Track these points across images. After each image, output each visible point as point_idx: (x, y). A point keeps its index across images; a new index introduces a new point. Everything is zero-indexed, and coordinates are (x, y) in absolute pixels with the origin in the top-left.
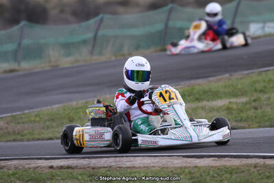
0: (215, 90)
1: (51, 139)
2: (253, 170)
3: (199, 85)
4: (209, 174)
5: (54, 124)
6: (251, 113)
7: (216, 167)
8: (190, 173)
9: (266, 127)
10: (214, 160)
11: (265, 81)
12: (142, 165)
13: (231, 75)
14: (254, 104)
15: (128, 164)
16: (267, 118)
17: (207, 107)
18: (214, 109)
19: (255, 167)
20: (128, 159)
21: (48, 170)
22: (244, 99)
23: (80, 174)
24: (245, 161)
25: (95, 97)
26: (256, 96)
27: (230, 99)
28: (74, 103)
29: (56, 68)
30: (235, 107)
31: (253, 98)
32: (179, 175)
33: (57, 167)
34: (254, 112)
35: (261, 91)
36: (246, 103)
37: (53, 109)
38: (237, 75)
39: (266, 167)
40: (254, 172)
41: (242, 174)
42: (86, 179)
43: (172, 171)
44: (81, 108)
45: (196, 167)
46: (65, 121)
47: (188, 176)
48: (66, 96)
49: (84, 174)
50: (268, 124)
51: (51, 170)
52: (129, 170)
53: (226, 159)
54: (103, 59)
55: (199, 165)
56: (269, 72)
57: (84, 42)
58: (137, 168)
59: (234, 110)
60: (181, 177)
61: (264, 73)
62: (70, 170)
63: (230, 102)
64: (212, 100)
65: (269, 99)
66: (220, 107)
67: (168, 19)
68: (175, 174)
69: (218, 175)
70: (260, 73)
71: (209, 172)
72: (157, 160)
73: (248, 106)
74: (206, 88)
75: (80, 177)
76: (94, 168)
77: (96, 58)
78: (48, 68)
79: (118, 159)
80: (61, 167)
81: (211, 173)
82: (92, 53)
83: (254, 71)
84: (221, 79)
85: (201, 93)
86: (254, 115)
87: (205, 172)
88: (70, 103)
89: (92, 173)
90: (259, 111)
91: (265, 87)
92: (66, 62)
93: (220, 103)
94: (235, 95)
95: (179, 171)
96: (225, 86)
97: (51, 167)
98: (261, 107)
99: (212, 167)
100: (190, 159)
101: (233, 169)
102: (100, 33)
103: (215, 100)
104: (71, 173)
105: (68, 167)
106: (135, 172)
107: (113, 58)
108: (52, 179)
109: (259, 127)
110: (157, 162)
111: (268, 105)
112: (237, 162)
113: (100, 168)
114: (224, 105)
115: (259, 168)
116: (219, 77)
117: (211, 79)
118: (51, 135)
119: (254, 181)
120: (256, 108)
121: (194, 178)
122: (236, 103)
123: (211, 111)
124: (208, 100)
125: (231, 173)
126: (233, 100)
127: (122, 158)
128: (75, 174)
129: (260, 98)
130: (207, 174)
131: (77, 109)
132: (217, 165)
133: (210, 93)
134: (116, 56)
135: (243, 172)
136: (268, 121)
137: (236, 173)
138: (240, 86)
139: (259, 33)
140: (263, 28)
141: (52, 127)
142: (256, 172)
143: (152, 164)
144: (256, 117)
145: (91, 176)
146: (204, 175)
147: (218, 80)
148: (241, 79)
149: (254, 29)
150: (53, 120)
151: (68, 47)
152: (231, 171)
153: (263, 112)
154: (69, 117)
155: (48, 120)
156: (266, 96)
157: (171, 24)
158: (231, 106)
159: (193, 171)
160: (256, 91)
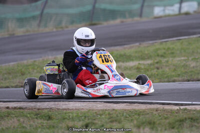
0: (128, 55)
1: (8, 87)
2: (155, 113)
3: (117, 50)
4: (123, 115)
5: (11, 77)
6: (155, 71)
7: (128, 110)
8: (109, 114)
9: (165, 82)
10: (127, 105)
11: (164, 49)
12: (74, 108)
13: (140, 44)
14: (156, 65)
15: (64, 107)
16: (165, 76)
17: (122, 67)
18: (127, 68)
19: (157, 111)
20: (64, 103)
21: (5, 110)
22: (149, 62)
23: (29, 113)
24: (149, 106)
25: (41, 57)
26: (158, 59)
27: (139, 61)
28: (25, 62)
29: (12, 36)
30: (143, 67)
31: (156, 61)
32: (101, 115)
33: (12, 108)
34: (157, 71)
35: (162, 56)
36: (151, 64)
37: (9, 65)
38: (145, 44)
39: (164, 111)
40: (156, 114)
41: (147, 116)
42: (33, 117)
43: (96, 113)
44: (30, 65)
45: (114, 110)
46: (18, 75)
47: (107, 116)
48: (19, 56)
49: (32, 113)
50: (166, 80)
51: (7, 110)
52: (65, 111)
53: (136, 104)
54: (47, 30)
55: (116, 108)
56: (168, 43)
57: (34, 18)
58: (71, 110)
59: (142, 69)
60: (103, 116)
61: (164, 43)
62: (21, 110)
63: (139, 64)
64: (126, 62)
65: (167, 62)
66: (132, 67)
67: (95, 3)
68: (98, 114)
69: (130, 116)
70: (161, 43)
71: (123, 114)
72: (85, 104)
73: (152, 67)
74: (122, 53)
75: (29, 116)
76: (39, 109)
77: (42, 30)
78: (7, 36)
79: (57, 103)
80: (15, 108)
81: (125, 114)
82: (39, 26)
83: (157, 41)
84: (133, 47)
85: (118, 56)
86: (156, 73)
87: (120, 114)
88: (22, 62)
89: (37, 113)
90: (160, 71)
91: (165, 53)
92: (20, 31)
93: (131, 64)
94: (143, 58)
95: (101, 112)
96: (136, 52)
97: (8, 108)
98: (162, 68)
99: (125, 110)
100: (109, 104)
101: (141, 112)
102: (46, 11)
103: (129, 61)
104: (22, 113)
105: (20, 108)
106: (69, 113)
107: (55, 30)
108: (8, 116)
109: (160, 82)
110: (85, 106)
111: (166, 66)
112: (143, 107)
113: (43, 109)
114: (135, 66)
115: (159, 112)
116: (132, 45)
117: (125, 46)
118: (8, 85)
119: (155, 120)
120: (158, 68)
121: (112, 117)
122: (144, 64)
123: (125, 70)
124: (123, 62)
125: (139, 115)
126: (142, 62)
127: (59, 102)
128: (25, 113)
129: (161, 61)
130: (121, 115)
131: (27, 66)
132: (129, 109)
133: (124, 57)
134: (56, 28)
135: (148, 114)
136: (166, 78)
137: (143, 115)
138: (146, 52)
139: (161, 14)
140: (164, 10)
141: (9, 79)
142: (157, 115)
143: (82, 107)
144: (158, 75)
145: (37, 114)
146: (119, 115)
147: (131, 48)
148: (148, 47)
149: (158, 11)
150: (10, 73)
151: (21, 21)
152: (139, 113)
153: (163, 71)
154: (21, 72)
155: (6, 74)
156: (166, 59)
157: (97, 6)
158: (140, 66)
159: (111, 113)
160: (158, 56)
